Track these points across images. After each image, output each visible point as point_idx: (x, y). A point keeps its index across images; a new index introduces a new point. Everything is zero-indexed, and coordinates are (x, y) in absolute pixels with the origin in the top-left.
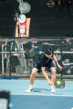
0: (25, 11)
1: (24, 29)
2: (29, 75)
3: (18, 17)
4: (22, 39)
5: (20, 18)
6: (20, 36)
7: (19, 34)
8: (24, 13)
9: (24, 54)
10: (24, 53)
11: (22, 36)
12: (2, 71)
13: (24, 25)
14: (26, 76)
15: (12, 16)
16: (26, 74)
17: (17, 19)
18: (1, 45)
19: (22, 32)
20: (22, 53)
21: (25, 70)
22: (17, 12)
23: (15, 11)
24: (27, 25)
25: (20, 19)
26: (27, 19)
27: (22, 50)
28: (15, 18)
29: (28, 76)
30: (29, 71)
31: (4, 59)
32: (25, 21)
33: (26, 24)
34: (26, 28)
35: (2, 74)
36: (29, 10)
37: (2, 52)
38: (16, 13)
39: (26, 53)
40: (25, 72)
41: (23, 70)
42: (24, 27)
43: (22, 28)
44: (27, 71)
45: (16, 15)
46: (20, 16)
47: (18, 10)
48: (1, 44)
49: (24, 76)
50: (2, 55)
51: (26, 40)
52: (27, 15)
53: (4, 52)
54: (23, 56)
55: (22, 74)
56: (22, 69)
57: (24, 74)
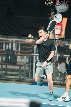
0: (62, 10)
1: (59, 29)
2: (62, 82)
3: (54, 16)
4: (56, 41)
5: (56, 17)
6: (54, 38)
7: (54, 35)
8: (61, 12)
9: (57, 58)
10: (58, 56)
11: (57, 37)
12: (33, 75)
13: (60, 25)
14: (58, 83)
15: (47, 15)
16: (59, 80)
17: (53, 18)
18: (34, 47)
19: (57, 33)
20: (56, 56)
21: (58, 76)
22: (53, 10)
23: (51, 10)
24: (63, 26)
25: (56, 19)
26: (64, 18)
27: (56, 53)
28: (50, 17)
29: (60, 83)
30: (62, 77)
31: (36, 61)
32: (61, 21)
33: (62, 24)
34: (62, 29)
35: (33, 79)
36: (66, 8)
37: (34, 54)
38: (52, 12)
39: (60, 56)
40: (58, 79)
41: (56, 76)
42: (59, 28)
43: (57, 29)
44: (60, 77)
45: (52, 14)
46: (56, 15)
47: (54, 9)
48: (34, 45)
49: (57, 82)
50: (34, 57)
51: (61, 42)
52: (64, 15)
53: (36, 54)
54: (57, 59)
55: (55, 81)
56: (55, 74)
57: (57, 80)
